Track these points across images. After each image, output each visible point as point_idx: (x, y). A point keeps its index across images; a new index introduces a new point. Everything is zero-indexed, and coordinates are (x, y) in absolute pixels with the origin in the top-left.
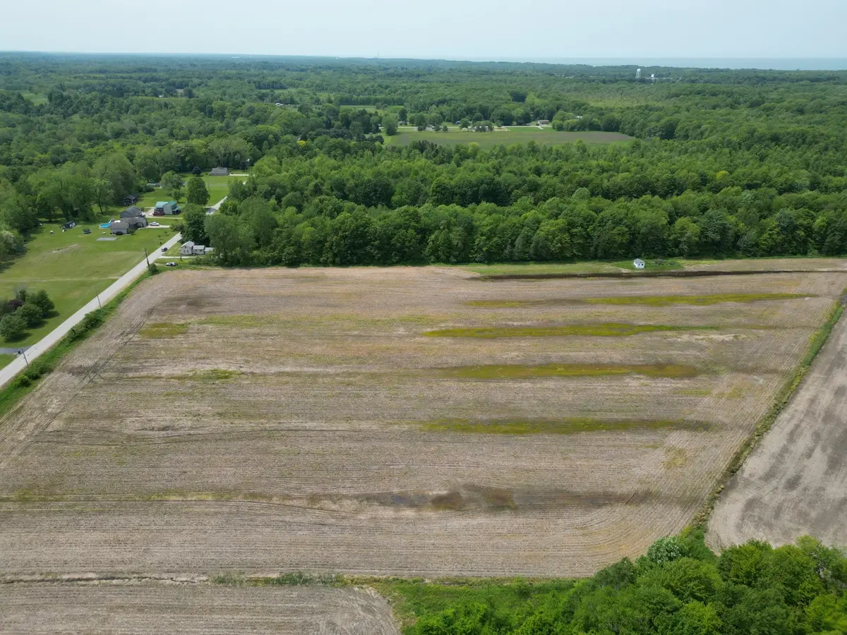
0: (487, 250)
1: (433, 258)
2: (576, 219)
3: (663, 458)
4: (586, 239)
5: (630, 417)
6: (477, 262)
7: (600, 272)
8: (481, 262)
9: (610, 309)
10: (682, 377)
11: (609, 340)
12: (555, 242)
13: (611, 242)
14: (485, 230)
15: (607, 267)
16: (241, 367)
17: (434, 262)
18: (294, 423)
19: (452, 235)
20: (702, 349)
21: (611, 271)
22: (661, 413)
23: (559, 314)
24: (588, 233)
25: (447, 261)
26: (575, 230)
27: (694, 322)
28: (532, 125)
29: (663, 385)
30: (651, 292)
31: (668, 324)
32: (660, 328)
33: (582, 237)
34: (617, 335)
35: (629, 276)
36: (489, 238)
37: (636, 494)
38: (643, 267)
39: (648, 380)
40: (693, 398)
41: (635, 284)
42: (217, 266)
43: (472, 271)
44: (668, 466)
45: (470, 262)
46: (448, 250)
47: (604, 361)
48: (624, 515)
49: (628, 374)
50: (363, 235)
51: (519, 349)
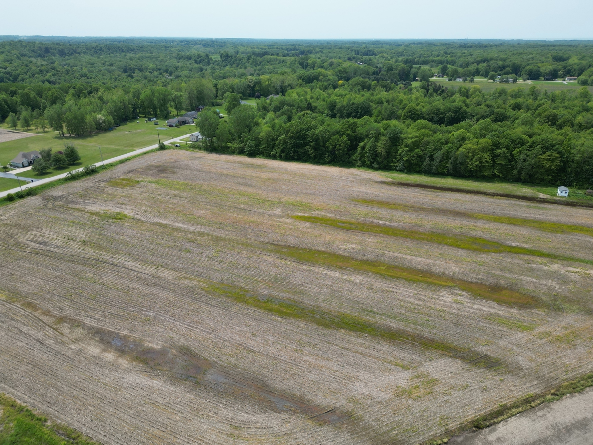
0: (406, 160)
1: (359, 163)
2: (502, 141)
3: (403, 384)
4: (510, 161)
5: (408, 329)
6: (397, 170)
7: (513, 194)
8: (401, 171)
9: (492, 226)
10: (510, 305)
11: (461, 252)
12: (474, 160)
13: (538, 166)
14: (409, 142)
15: (526, 191)
16: (138, 214)
17: (359, 166)
18: (122, 259)
19: (378, 144)
20: (564, 281)
21: (526, 195)
22: (451, 336)
24: (512, 155)
25: (370, 167)
26: (498, 151)
27: (580, 255)
28: (559, 81)
29: (487, 307)
30: (554, 218)
31: (546, 251)
32: (532, 252)
33: (506, 158)
34: (475, 250)
35: (544, 201)
36: (411, 150)
37: (332, 411)
38: (566, 195)
39: (467, 298)
40: (504, 329)
41: (545, 209)
42: (204, 150)
43: (387, 177)
44: (401, 393)
45: (391, 170)
46: (373, 157)
47: (436, 270)
48: (295, 430)
49: (450, 287)
50: (304, 137)
51: (360, 243)
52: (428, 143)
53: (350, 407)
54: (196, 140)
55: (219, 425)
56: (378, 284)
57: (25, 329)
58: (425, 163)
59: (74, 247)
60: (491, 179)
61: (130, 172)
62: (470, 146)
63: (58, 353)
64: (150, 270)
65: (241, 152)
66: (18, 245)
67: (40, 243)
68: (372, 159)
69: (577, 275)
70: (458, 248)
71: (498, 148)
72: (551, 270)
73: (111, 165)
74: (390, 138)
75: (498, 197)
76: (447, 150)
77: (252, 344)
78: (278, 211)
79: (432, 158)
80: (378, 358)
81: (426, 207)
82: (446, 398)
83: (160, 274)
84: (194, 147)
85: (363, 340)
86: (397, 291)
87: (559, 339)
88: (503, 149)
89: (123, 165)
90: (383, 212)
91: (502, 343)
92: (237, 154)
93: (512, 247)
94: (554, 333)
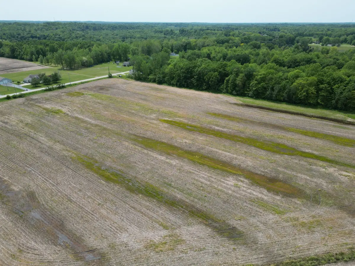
0: (255, 90)
1: (225, 90)
2: (325, 78)
4: (331, 94)
6: (249, 97)
7: (327, 117)
12: (302, 92)
13: (351, 98)
14: (259, 77)
15: (340, 115)
16: (69, 111)
17: (224, 93)
19: (237, 78)
22: (216, 209)
24: (332, 89)
25: (231, 94)
31: (330, 158)
32: (318, 158)
33: (328, 91)
39: (246, 184)
40: (261, 211)
42: (134, 79)
45: (245, 96)
47: (234, 162)
52: (271, 79)
53: (107, 250)
55: (11, 247)
56: (187, 167)
58: (268, 93)
59: (20, 126)
61: (84, 88)
62: (301, 81)
64: (50, 143)
67: (4, 123)
68: (233, 88)
69: (347, 178)
70: (262, 149)
71: (322, 84)
72: (327, 172)
73: (76, 84)
74: (245, 75)
75: (314, 118)
76: (285, 84)
77: (74, 197)
78: (153, 116)
79: (272, 89)
80: (151, 218)
81: (255, 121)
82: (181, 255)
83: (54, 147)
84: (129, 77)
85: (150, 204)
86: (197, 173)
87: (303, 225)
88: (325, 85)
89: (82, 84)
91: (252, 220)
92: (152, 82)
94: (301, 219)
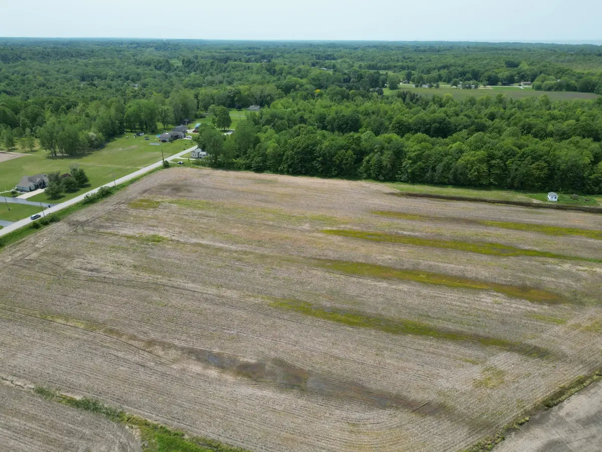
1: (365, 175)
2: (496, 152)
3: (478, 377)
4: (504, 171)
5: (465, 330)
6: (402, 182)
7: (510, 200)
8: (405, 182)
9: (502, 232)
10: (541, 302)
11: (485, 257)
12: (473, 171)
13: (529, 175)
14: (413, 155)
15: (521, 197)
16: (173, 236)
17: (366, 179)
18: (180, 282)
19: (383, 158)
20: (578, 279)
21: (521, 201)
22: (501, 332)
23: (448, 231)
24: (505, 165)
25: (376, 179)
26: (494, 162)
27: (584, 254)
28: (516, 86)
29: (522, 306)
30: (553, 222)
31: (554, 252)
32: (543, 254)
33: (500, 167)
34: (495, 255)
35: (538, 206)
36: (414, 162)
37: (428, 404)
38: (556, 200)
39: (504, 299)
40: (543, 324)
41: (541, 213)
42: (209, 167)
43: (394, 188)
44: (479, 385)
45: (396, 181)
46: (378, 170)
47: (469, 275)
48: (403, 423)
49: (486, 290)
50: (312, 152)
51: (395, 254)
52: (429, 156)
53: (441, 400)
54: (197, 156)
55: (338, 424)
56: (425, 291)
57: (120, 354)
58: (428, 175)
59: (128, 273)
60: (488, 187)
61: (145, 192)
62: (468, 157)
63: (163, 374)
64: (213, 291)
65: (248, 168)
66: (68, 273)
67: (92, 271)
68: (378, 172)
69: (586, 273)
71: (493, 159)
72: (564, 269)
73: (123, 186)
74: (394, 152)
75: (498, 204)
76: (448, 163)
77: (336, 351)
78: (307, 226)
79: (434, 169)
80: (449, 356)
81: (439, 216)
82: (517, 385)
83: (223, 294)
84: (199, 163)
85: (430, 342)
86: (444, 296)
87: (588, 329)
88: (498, 160)
90: (404, 223)
92: (243, 170)
93: (526, 250)
94: (583, 325)
